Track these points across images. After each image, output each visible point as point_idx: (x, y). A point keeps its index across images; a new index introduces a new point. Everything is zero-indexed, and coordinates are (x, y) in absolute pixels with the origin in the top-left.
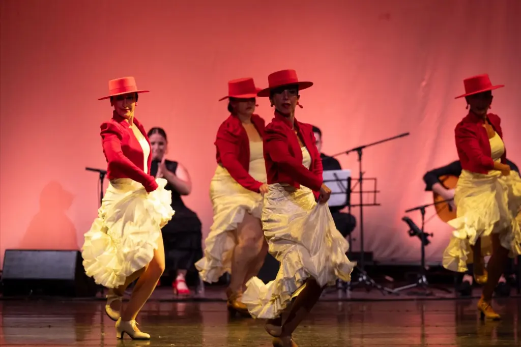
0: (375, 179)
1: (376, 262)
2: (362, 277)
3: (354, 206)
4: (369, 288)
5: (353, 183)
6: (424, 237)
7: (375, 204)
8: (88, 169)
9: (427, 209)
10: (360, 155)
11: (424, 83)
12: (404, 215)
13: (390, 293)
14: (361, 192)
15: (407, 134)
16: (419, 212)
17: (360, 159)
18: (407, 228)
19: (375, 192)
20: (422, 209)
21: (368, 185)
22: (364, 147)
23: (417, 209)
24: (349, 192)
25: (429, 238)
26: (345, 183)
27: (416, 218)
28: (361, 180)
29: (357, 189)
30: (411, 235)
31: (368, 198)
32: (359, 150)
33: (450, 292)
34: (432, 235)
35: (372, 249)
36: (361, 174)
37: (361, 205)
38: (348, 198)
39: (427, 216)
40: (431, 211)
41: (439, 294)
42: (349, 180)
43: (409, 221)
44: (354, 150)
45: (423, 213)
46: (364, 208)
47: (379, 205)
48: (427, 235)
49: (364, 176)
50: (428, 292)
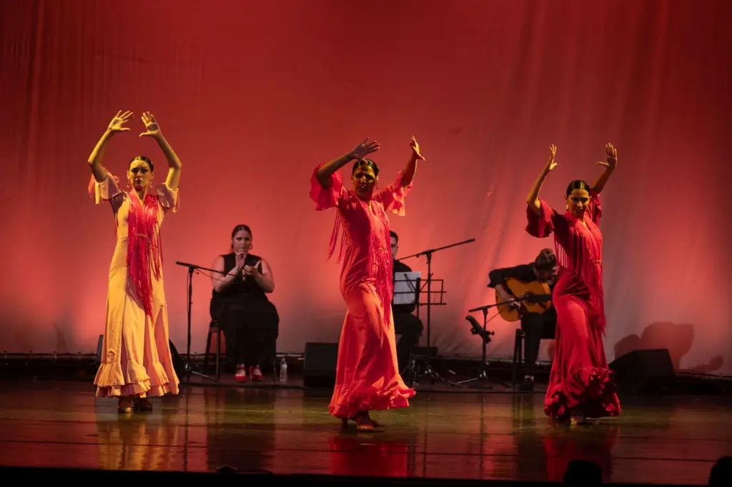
0: (442, 280)
1: (440, 356)
2: (428, 370)
3: (422, 305)
4: (433, 381)
5: (422, 283)
6: (486, 336)
7: (441, 304)
8: (178, 263)
9: (489, 310)
10: (429, 259)
11: (489, 194)
12: (467, 314)
13: (453, 385)
14: (429, 292)
15: (473, 240)
16: (481, 311)
17: (429, 262)
18: (471, 327)
19: (442, 292)
20: (485, 310)
21: (435, 286)
22: (433, 251)
23: (479, 309)
24: (418, 291)
25: (491, 336)
26: (414, 284)
27: (479, 317)
28: (429, 281)
29: (426, 289)
30: (474, 333)
31: (435, 298)
32: (429, 253)
33: (507, 387)
34: (493, 334)
35: (437, 345)
36: (430, 276)
37: (429, 304)
38: (417, 297)
39: (489, 316)
40: (493, 311)
41: (497, 388)
42: (418, 280)
43: (472, 320)
44: (423, 253)
45: (486, 314)
46: (431, 306)
47: (445, 304)
48: (489, 333)
49: (432, 278)
50: (488, 386)
